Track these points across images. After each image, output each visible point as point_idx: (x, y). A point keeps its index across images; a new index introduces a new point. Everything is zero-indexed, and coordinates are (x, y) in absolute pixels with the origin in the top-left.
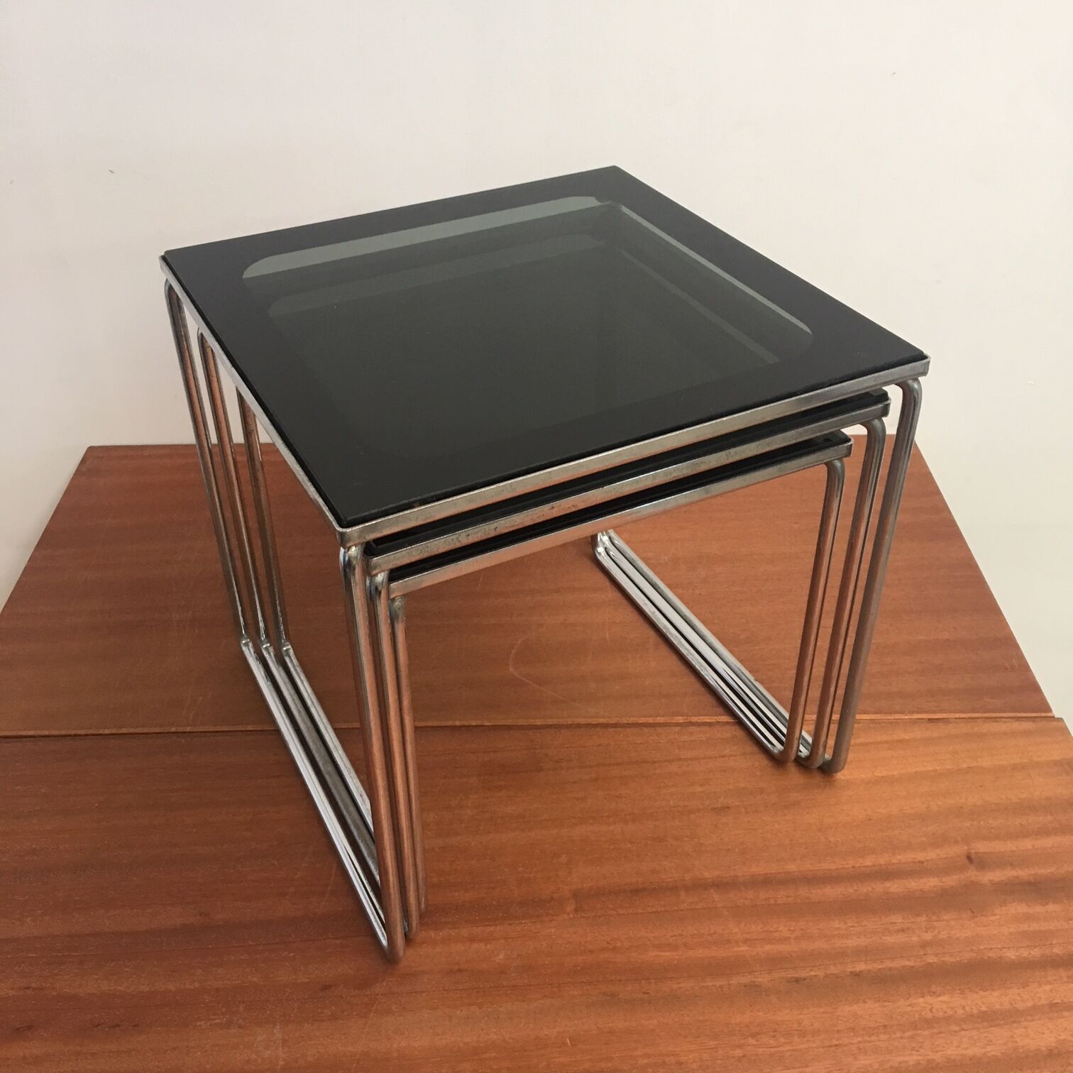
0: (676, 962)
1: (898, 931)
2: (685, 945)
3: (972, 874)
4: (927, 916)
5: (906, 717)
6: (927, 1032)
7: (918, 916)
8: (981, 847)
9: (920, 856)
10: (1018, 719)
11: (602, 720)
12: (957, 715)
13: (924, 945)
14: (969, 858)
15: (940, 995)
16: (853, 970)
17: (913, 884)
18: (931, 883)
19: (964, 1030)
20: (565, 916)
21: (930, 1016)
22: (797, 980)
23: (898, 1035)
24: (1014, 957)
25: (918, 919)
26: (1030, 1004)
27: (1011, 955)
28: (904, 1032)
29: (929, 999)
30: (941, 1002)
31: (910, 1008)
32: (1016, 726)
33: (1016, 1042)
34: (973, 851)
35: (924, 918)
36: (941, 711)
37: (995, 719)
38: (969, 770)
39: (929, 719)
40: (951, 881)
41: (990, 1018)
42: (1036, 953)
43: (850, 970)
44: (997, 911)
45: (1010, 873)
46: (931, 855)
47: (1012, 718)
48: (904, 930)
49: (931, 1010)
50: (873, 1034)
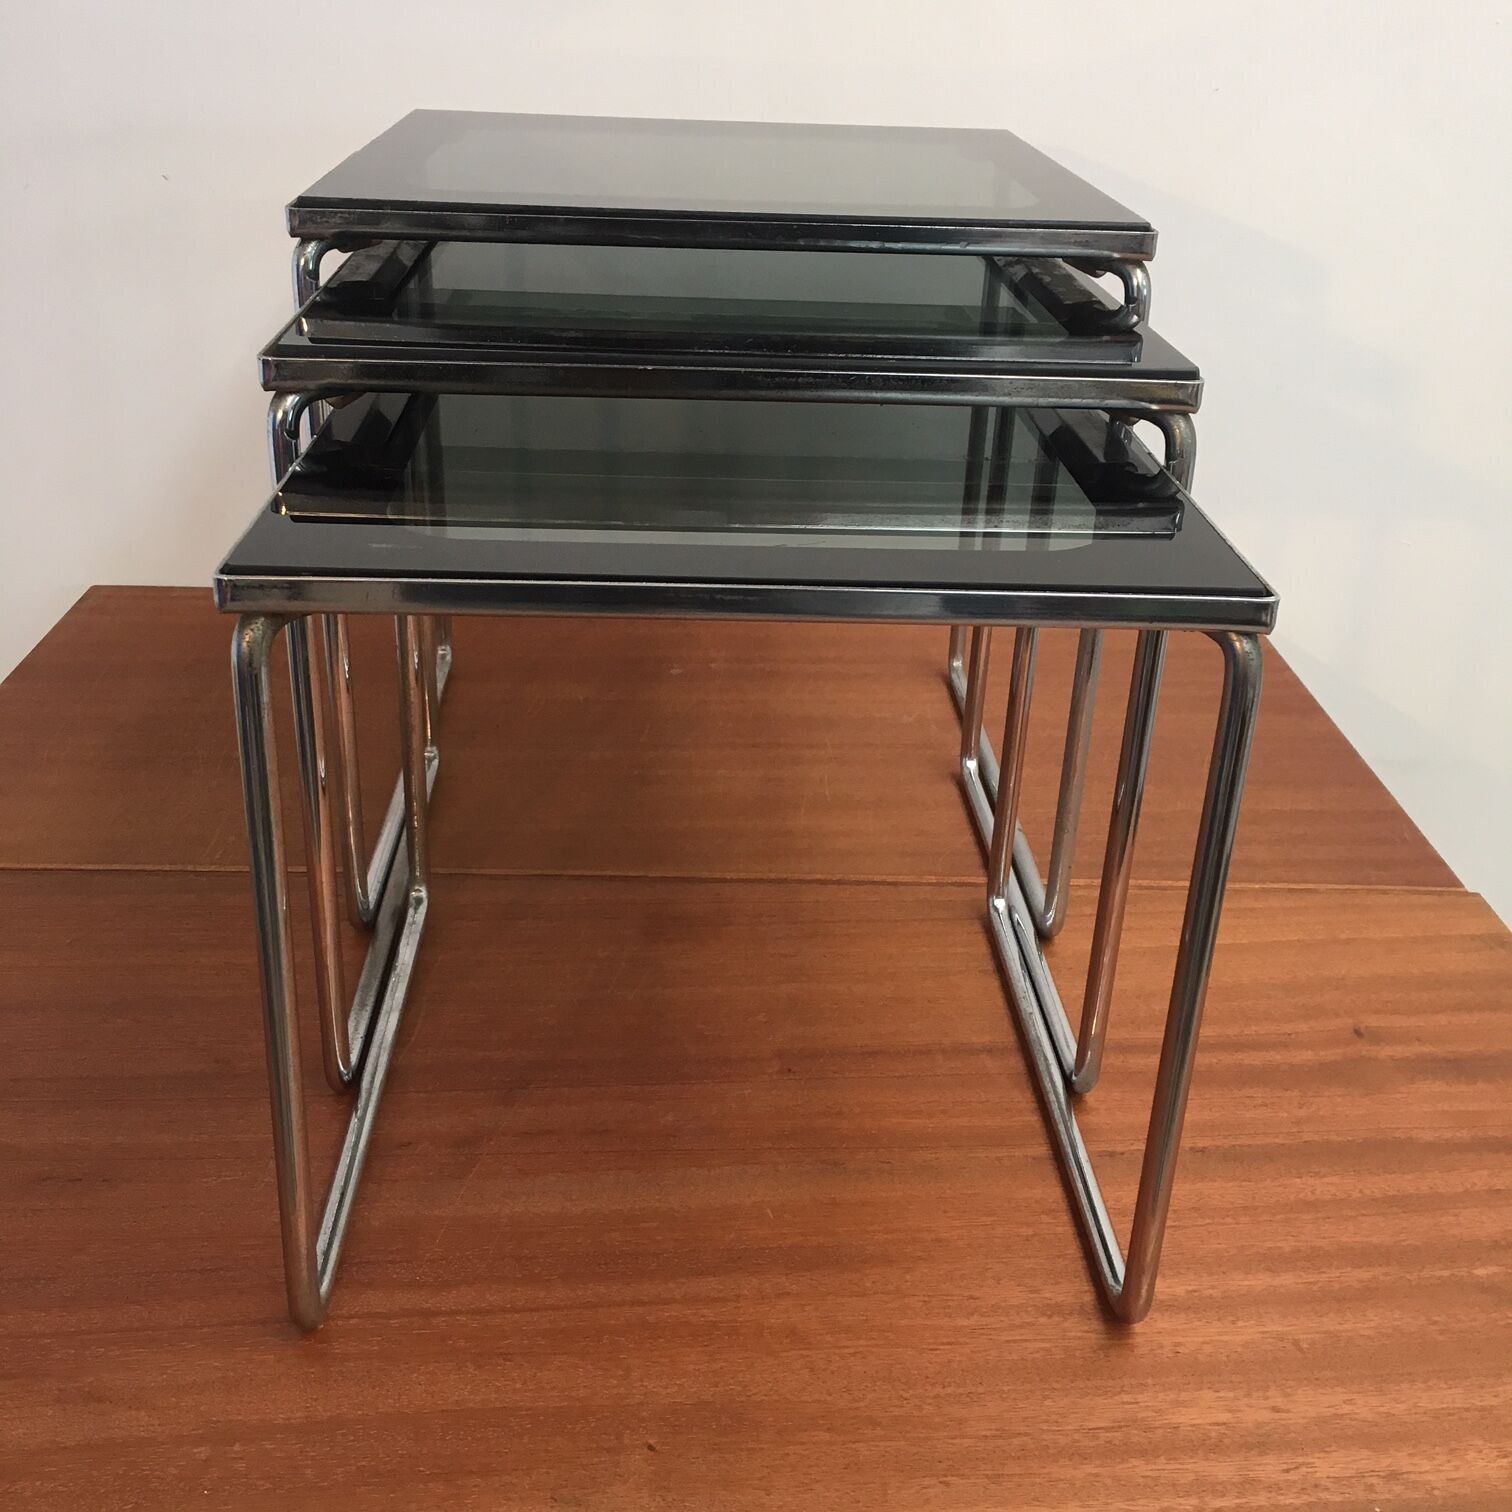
0: (930, 1130)
1: (1258, 1106)
2: (944, 1112)
3: (1364, 1049)
4: (1300, 1091)
5: (1257, 886)
6: (1308, 1217)
7: (1287, 1090)
8: (1373, 1022)
9: (1288, 1028)
10: (1418, 892)
11: (819, 876)
12: (1330, 886)
13: (1298, 1122)
14: (1358, 1032)
15: (1324, 1176)
16: (1194, 1146)
17: (1276, 1057)
18: (1303, 1056)
19: (1363, 1215)
20: (766, 1077)
21: (1311, 1198)
22: (1112, 1154)
23: (1265, 1217)
24: (1431, 1139)
25: (1288, 1094)
26: (1460, 1189)
27: (1428, 1136)
28: (1274, 1215)
29: (1309, 1180)
30: (1326, 1185)
31: (1280, 1189)
32: (1414, 899)
33: (1442, 1231)
34: (1362, 1026)
35: (1296, 1092)
36: (1306, 882)
37: (1385, 892)
38: (1348, 942)
39: (1290, 889)
40: (1331, 1054)
41: (1402, 1203)
42: (1464, 1135)
43: (1190, 1145)
44: (1402, 1089)
45: (1417, 1049)
46: (1303, 1027)
47: (1408, 891)
48: (1266, 1105)
49: (1313, 1192)
50: (1228, 1216)
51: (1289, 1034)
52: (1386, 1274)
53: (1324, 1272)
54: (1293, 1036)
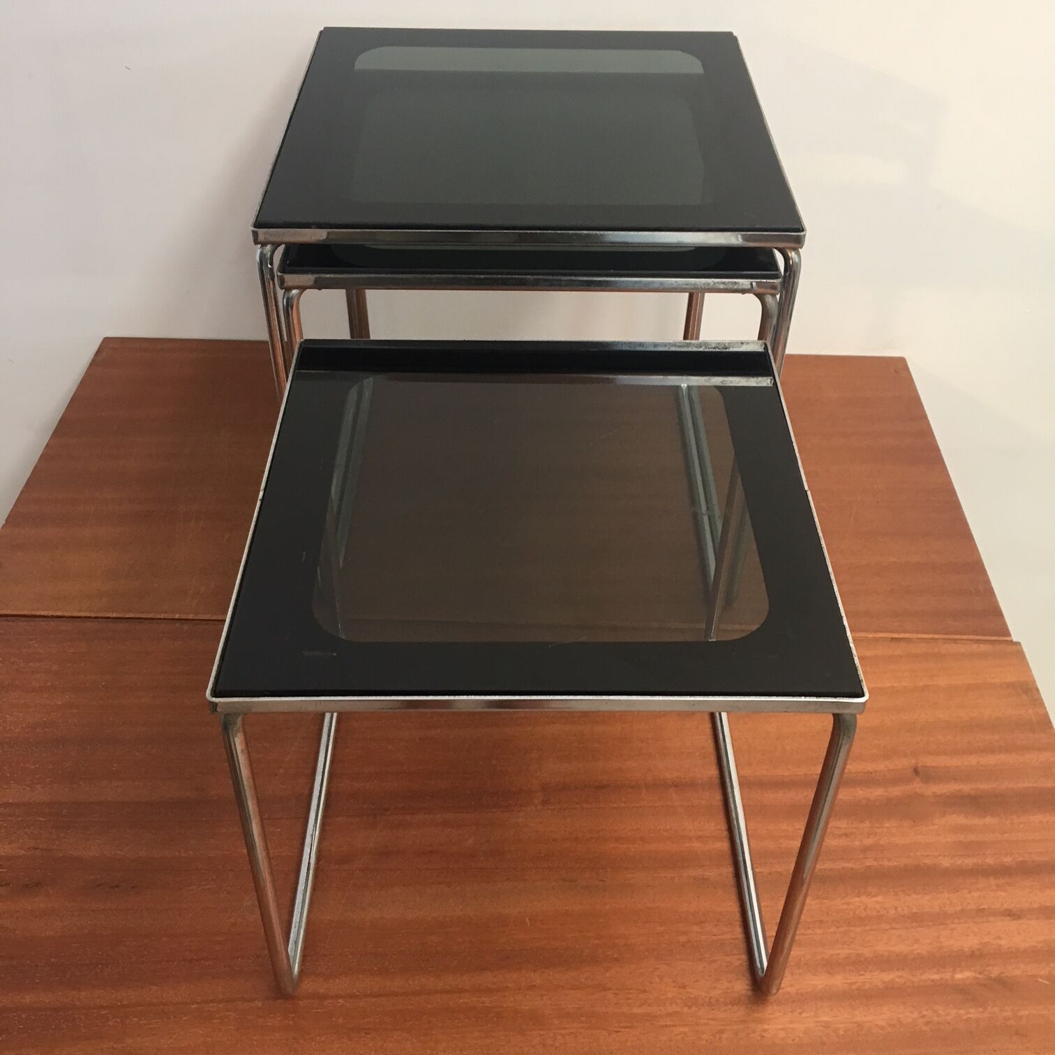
0: (632, 854)
2: (642, 838)
3: (917, 786)
5: (870, 636)
6: (859, 929)
8: (929, 761)
10: (978, 641)
14: (916, 771)
17: (861, 794)
18: (877, 793)
19: (894, 928)
20: (533, 807)
24: (948, 865)
25: (862, 825)
26: (959, 908)
27: (946, 863)
29: (864, 898)
32: (974, 648)
33: (941, 942)
34: (920, 765)
35: (867, 824)
37: (955, 641)
38: (925, 688)
39: (892, 638)
41: (917, 919)
42: (969, 862)
44: (937, 821)
45: (953, 787)
46: (880, 766)
47: (972, 640)
48: (847, 835)
49: (865, 909)
51: (871, 773)
52: (900, 977)
53: (862, 975)
54: (873, 774)
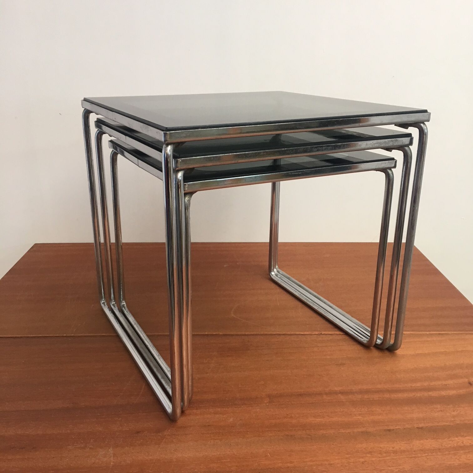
0: (324, 423)
1: (439, 411)
2: (328, 416)
4: (453, 405)
5: (428, 333)
6: (462, 452)
14: (470, 384)
15: (466, 437)
16: (418, 426)
17: (443, 393)
18: (452, 392)
20: (264, 404)
22: (389, 430)
29: (461, 438)
31: (451, 442)
34: (471, 381)
35: (451, 406)
36: (444, 331)
43: (417, 426)
46: (450, 382)
48: (441, 411)
49: (463, 443)
50: (433, 452)
51: (446, 385)
54: (448, 385)
